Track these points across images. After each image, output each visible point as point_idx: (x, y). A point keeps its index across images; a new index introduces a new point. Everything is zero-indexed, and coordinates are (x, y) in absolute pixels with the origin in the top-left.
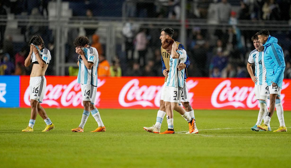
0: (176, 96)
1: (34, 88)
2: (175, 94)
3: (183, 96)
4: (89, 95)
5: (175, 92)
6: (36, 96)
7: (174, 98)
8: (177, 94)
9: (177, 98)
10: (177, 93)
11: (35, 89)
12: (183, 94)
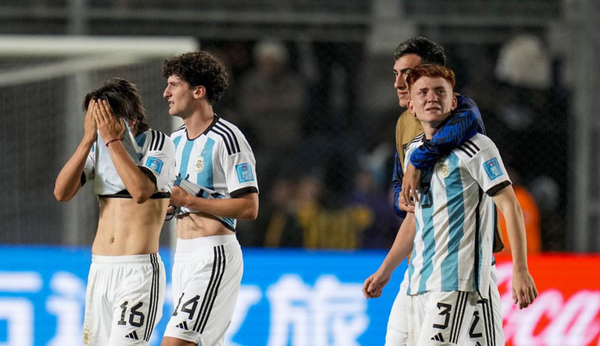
0: (443, 323)
1: (126, 303)
2: (442, 313)
3: (480, 335)
4: (191, 318)
5: (443, 309)
6: (137, 338)
7: (437, 334)
8: (448, 315)
9: (446, 333)
10: (452, 312)
11: (129, 307)
12: (481, 328)
